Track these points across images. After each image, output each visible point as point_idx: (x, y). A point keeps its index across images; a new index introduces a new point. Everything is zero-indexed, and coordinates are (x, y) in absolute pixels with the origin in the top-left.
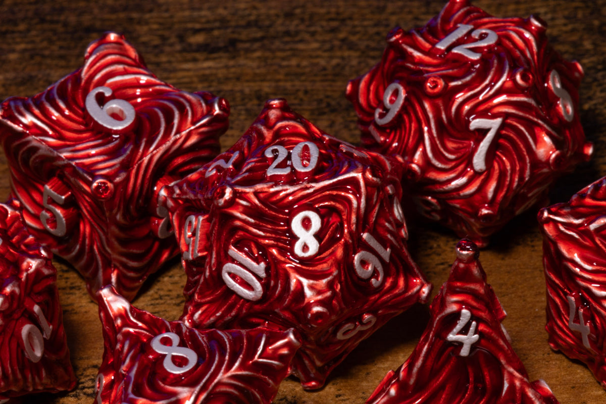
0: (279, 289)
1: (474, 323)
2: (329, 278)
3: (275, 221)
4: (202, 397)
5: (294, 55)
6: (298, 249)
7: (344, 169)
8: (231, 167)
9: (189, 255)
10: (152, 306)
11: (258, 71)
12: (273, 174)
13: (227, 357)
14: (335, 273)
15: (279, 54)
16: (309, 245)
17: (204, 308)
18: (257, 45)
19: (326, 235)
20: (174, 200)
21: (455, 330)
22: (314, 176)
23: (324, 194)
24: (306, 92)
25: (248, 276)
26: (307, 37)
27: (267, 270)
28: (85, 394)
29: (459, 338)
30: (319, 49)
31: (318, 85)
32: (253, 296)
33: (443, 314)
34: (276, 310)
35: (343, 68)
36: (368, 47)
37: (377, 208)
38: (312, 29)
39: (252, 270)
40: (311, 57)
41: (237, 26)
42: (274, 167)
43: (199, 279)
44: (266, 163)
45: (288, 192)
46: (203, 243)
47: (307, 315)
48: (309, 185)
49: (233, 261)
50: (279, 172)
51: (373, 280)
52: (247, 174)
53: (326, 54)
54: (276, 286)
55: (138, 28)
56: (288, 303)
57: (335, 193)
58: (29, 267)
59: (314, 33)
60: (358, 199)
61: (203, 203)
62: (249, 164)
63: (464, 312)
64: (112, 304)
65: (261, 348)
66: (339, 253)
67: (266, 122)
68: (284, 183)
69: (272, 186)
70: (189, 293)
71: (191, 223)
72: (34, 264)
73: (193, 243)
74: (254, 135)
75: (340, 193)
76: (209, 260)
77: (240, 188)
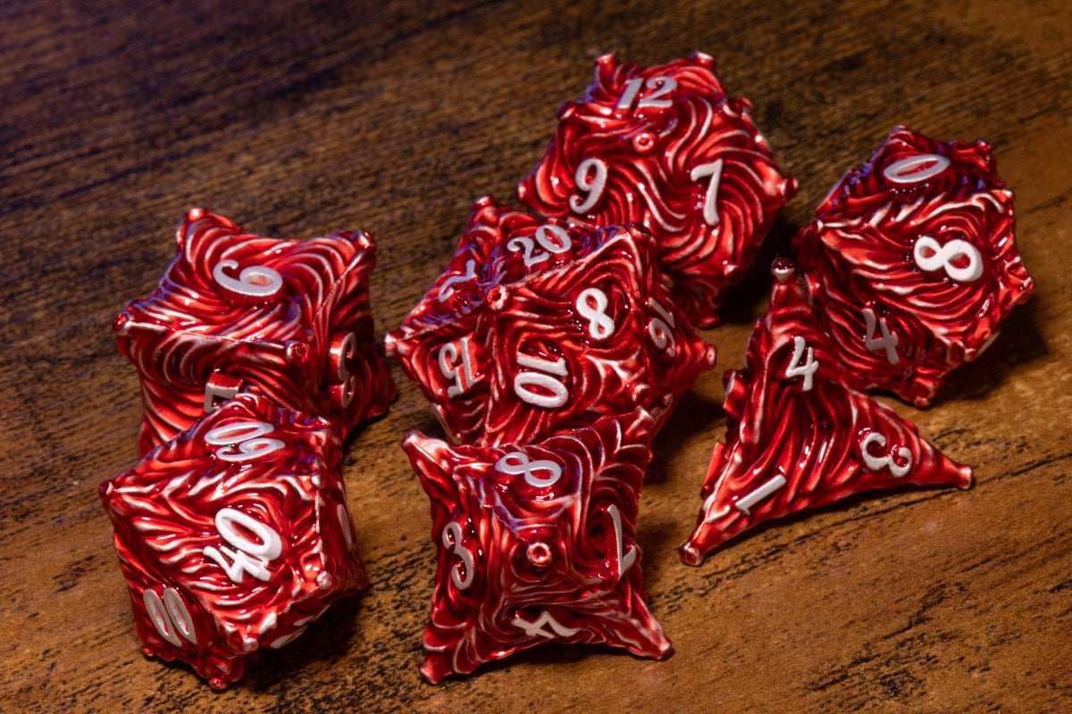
0: (585, 383)
1: (810, 349)
2: (636, 353)
3: (557, 311)
4: (588, 501)
6: (594, 333)
7: (603, 238)
8: (474, 276)
9: (459, 389)
12: (533, 263)
13: (589, 456)
14: (639, 347)
16: (603, 324)
17: (501, 437)
18: (301, 224)
19: (615, 309)
20: (408, 342)
21: (793, 363)
22: (577, 253)
23: (596, 267)
24: (390, 249)
25: (547, 380)
26: (349, 200)
27: (568, 366)
28: (378, 590)
29: (799, 371)
30: (372, 207)
31: (398, 240)
32: (557, 402)
33: (774, 350)
34: (588, 409)
35: (412, 215)
36: (422, 189)
37: (651, 270)
38: (350, 191)
39: (550, 372)
40: (368, 217)
41: (266, 213)
42: (529, 257)
43: (486, 407)
44: (517, 257)
45: (560, 275)
46: (476, 366)
47: (631, 399)
48: (577, 263)
49: (524, 368)
50: (538, 260)
51: (669, 349)
52: (505, 272)
53: (384, 209)
54: (580, 382)
55: (157, 247)
56: (602, 394)
57: (607, 263)
58: (319, 440)
59: (354, 195)
60: (633, 261)
61: (458, 325)
62: (499, 264)
63: (797, 339)
64: (427, 449)
65: (619, 435)
66: (634, 324)
67: (484, 221)
68: (550, 269)
69: (541, 275)
70: (474, 428)
71: (448, 354)
72: (322, 435)
73: (462, 372)
74: (479, 239)
75: (611, 262)
76: (493, 379)
77: (512, 285)
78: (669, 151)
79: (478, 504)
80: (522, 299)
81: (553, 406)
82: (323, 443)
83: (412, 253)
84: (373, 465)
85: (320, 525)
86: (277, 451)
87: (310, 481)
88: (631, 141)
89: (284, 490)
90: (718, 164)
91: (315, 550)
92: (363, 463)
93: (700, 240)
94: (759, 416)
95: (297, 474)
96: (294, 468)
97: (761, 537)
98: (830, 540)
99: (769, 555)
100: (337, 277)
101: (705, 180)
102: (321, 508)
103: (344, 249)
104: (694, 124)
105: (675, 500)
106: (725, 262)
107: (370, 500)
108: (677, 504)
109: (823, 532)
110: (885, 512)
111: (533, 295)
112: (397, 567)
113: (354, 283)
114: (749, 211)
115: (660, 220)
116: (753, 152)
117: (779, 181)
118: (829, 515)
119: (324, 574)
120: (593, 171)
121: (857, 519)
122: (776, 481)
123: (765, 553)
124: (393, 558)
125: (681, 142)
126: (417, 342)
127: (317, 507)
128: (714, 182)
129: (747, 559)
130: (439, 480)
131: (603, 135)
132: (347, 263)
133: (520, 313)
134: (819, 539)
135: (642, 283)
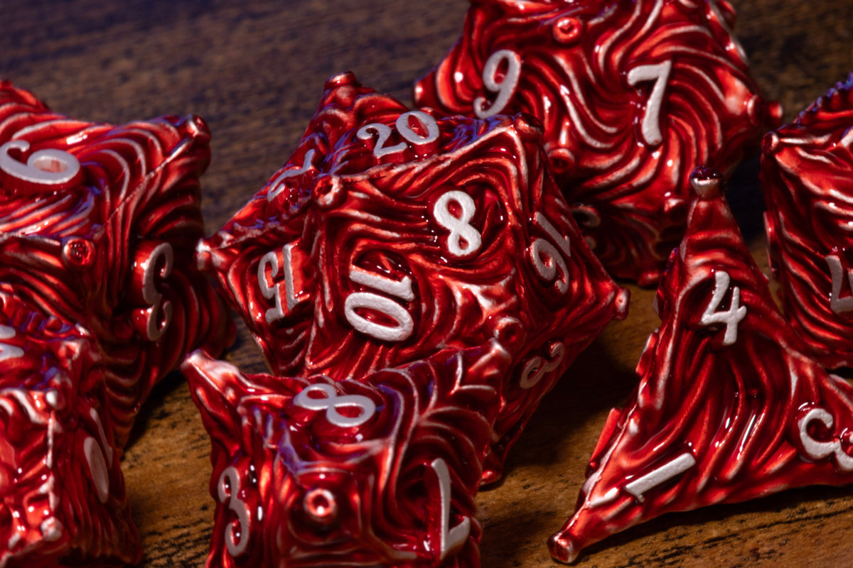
0: (437, 312)
1: (736, 290)
2: (508, 279)
3: (411, 216)
4: (404, 449)
6: (453, 248)
8: (311, 168)
9: (279, 311)
10: (195, 451)
12: (385, 154)
13: (416, 393)
14: (513, 272)
16: (466, 237)
19: (484, 222)
20: (225, 252)
21: (711, 306)
22: (441, 146)
23: (466, 166)
25: (387, 304)
26: (239, 117)
27: (414, 287)
29: (719, 318)
30: (264, 126)
32: (400, 334)
33: (688, 288)
34: (439, 346)
37: (542, 176)
38: (242, 107)
39: (391, 293)
40: (259, 137)
42: (381, 146)
43: (308, 335)
44: (364, 149)
45: (416, 170)
46: (300, 282)
47: (490, 332)
48: (442, 157)
49: (359, 287)
50: (392, 151)
51: (558, 283)
52: (346, 162)
53: (279, 129)
54: (431, 310)
56: (457, 327)
57: (481, 161)
58: (70, 352)
59: (247, 112)
60: (517, 163)
61: (282, 229)
62: (342, 151)
63: (719, 274)
64: (211, 374)
65: (460, 370)
66: (510, 243)
67: (337, 103)
68: (406, 162)
69: (391, 168)
70: (293, 363)
71: (269, 265)
72: (75, 346)
73: (283, 289)
74: (326, 125)
75: (488, 160)
76: (318, 299)
77: (348, 178)
78: (600, 44)
79: (262, 443)
80: (361, 195)
81: (393, 339)
82: (76, 356)
84: (188, 421)
85: (54, 458)
86: (11, 360)
87: (44, 399)
88: (551, 27)
89: (9, 408)
90: (665, 67)
91: (44, 488)
92: (176, 417)
93: (634, 163)
94: (664, 373)
95: (28, 390)
96: (27, 381)
97: (661, 536)
98: (750, 544)
99: (666, 557)
100: (150, 168)
101: (647, 86)
102: (55, 435)
103: (166, 136)
104: (637, 13)
105: (562, 485)
106: (668, 194)
107: (174, 461)
108: (561, 490)
109: (743, 536)
110: (828, 516)
111: (377, 192)
112: (188, 541)
113: (173, 180)
114: (704, 133)
115: (582, 131)
116: (715, 57)
117: (747, 98)
118: (755, 515)
119: (51, 521)
120: (504, 66)
121: (790, 522)
122: (683, 461)
123: (661, 555)
124: (185, 531)
125: (617, 34)
126: (235, 252)
127: (50, 433)
128: (658, 89)
129: (637, 560)
130: (221, 414)
131: (520, 20)
132: (167, 153)
133: (356, 213)
134: (736, 542)
135: (527, 193)
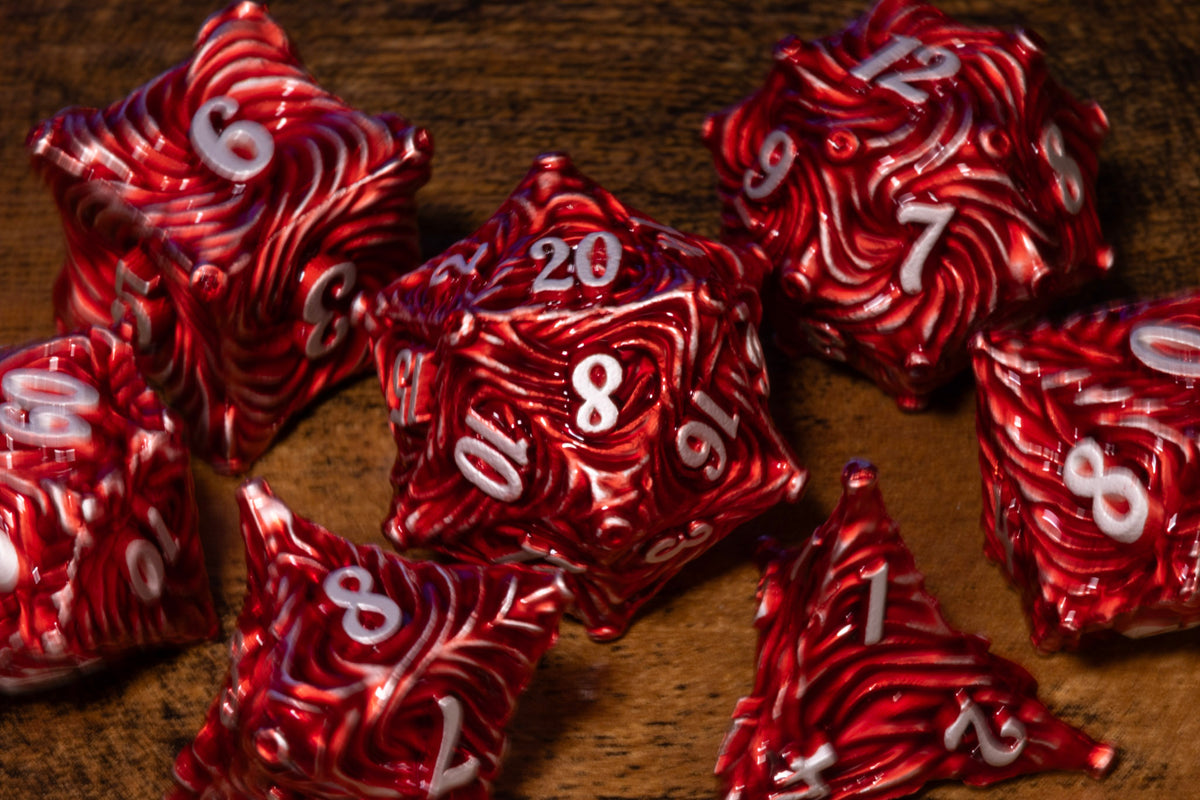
0: (550, 483)
2: (634, 469)
3: (545, 370)
5: (577, 31)
6: (582, 419)
7: (664, 283)
8: (473, 271)
9: (400, 418)
11: (515, 57)
12: (543, 289)
14: (645, 460)
15: (553, 28)
16: (602, 412)
17: (424, 508)
18: (515, 9)
19: (630, 395)
20: (379, 320)
22: (613, 294)
23: (628, 325)
25: (498, 460)
27: (530, 452)
30: (619, 21)
31: (615, 87)
32: (507, 494)
34: (544, 518)
35: (659, 56)
36: (702, 19)
37: (717, 350)
39: (504, 451)
40: (606, 34)
42: (545, 276)
43: (416, 460)
44: (532, 269)
45: (568, 321)
46: (423, 398)
47: (595, 531)
48: (603, 311)
49: (473, 434)
50: (554, 286)
51: (708, 469)
52: (500, 288)
53: (630, 31)
54: (544, 479)
56: (564, 508)
57: (647, 324)
60: (686, 337)
61: (425, 330)
62: (506, 269)
66: (652, 425)
67: (534, 193)
68: (561, 306)
69: (542, 311)
70: (400, 480)
71: (404, 364)
73: (408, 398)
74: (514, 215)
75: (656, 325)
76: (431, 430)
77: (487, 315)
80: (493, 340)
81: (497, 496)
83: (616, 115)
85: (77, 568)
87: (80, 504)
90: (947, 211)
91: (59, 596)
95: (68, 489)
100: (345, 184)
102: (83, 546)
103: (378, 146)
104: (934, 144)
111: (515, 338)
113: (369, 199)
115: (828, 260)
120: (780, 148)
125: (902, 161)
126: (388, 323)
127: (78, 543)
131: (810, 106)
132: (371, 169)
135: (690, 367)
